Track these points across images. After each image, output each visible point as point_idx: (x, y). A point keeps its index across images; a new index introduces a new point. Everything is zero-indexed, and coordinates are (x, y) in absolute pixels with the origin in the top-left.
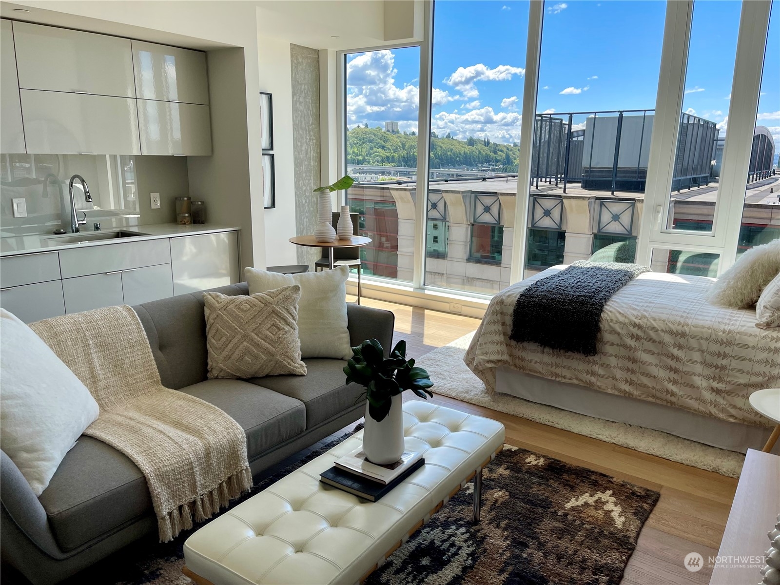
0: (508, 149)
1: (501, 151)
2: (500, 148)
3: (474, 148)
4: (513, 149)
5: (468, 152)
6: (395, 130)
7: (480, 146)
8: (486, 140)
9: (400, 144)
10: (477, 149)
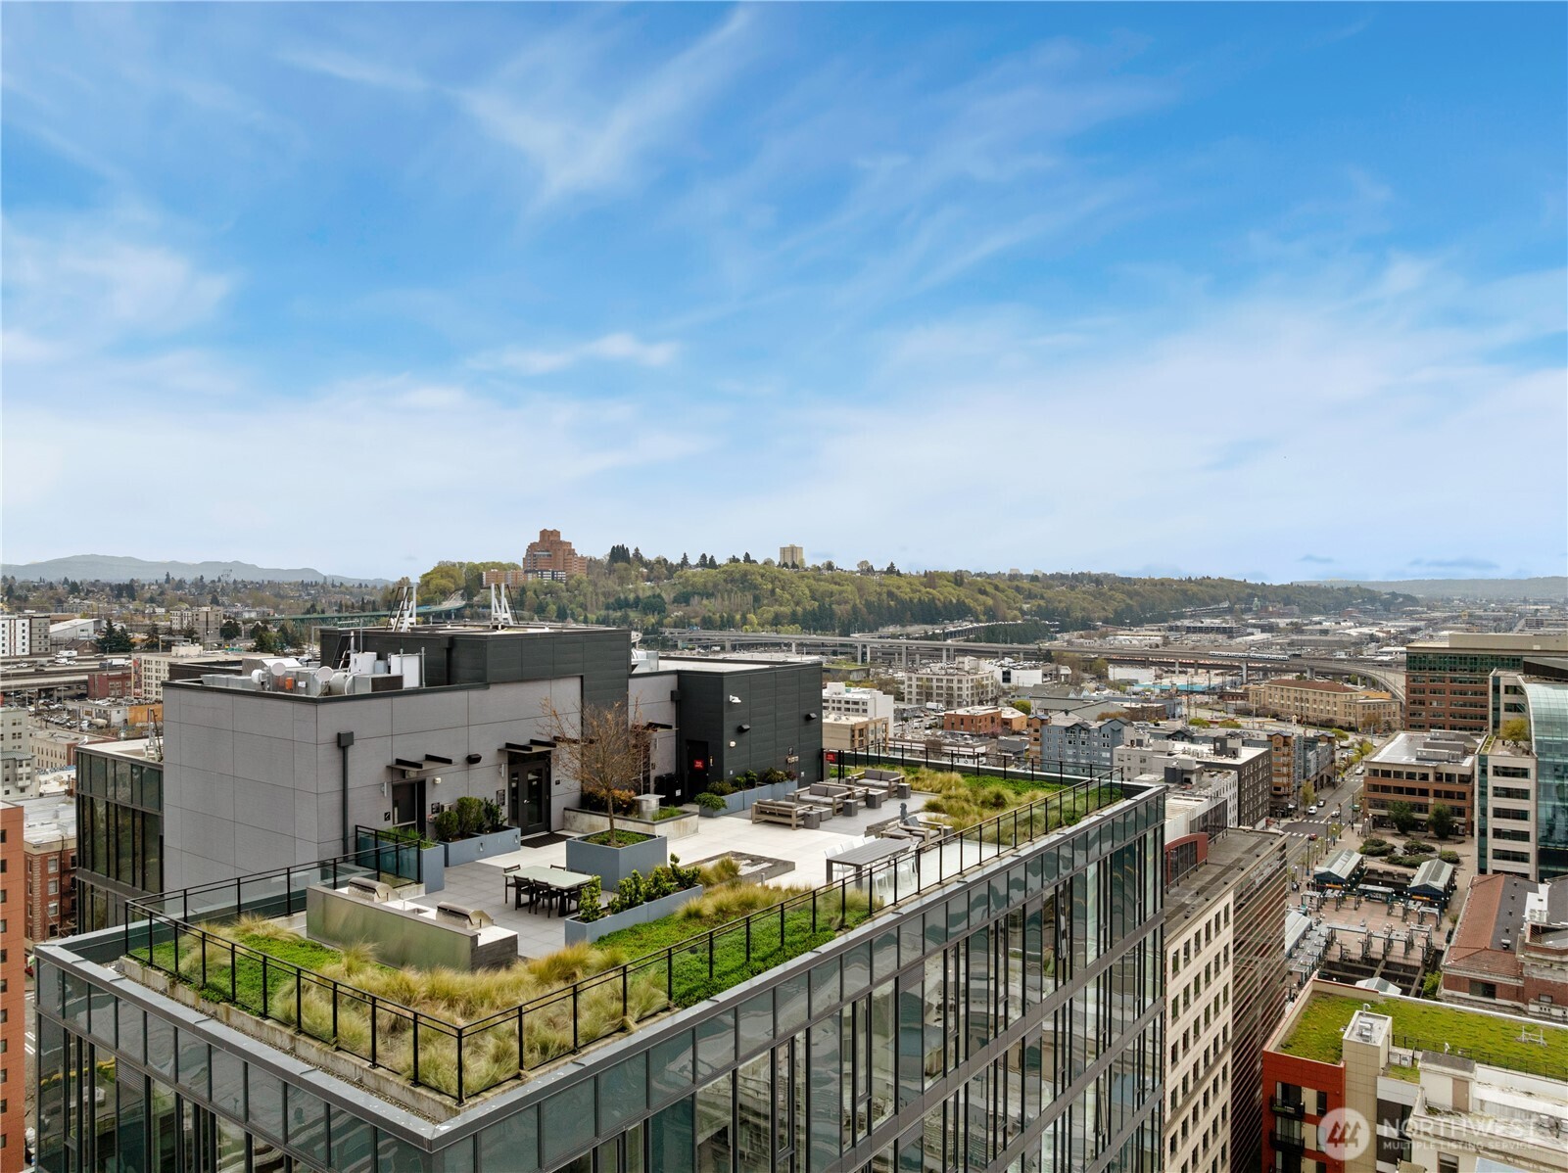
1: (988, 594)
3: (935, 593)
5: (926, 599)
6: (797, 563)
7: (947, 587)
9: (806, 591)
10: (941, 593)
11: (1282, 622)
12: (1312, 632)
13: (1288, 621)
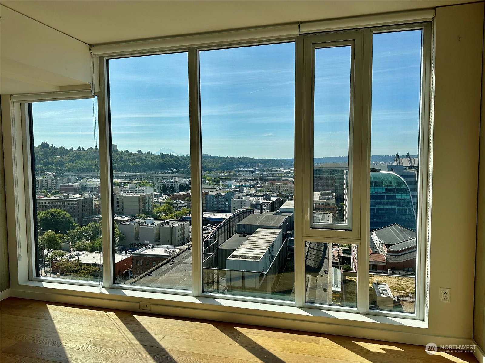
0: (184, 159)
1: (181, 161)
2: (179, 159)
3: (164, 160)
4: (186, 159)
5: (161, 162)
6: (115, 150)
7: (168, 158)
8: (171, 154)
9: (119, 158)
10: (166, 160)
11: (265, 169)
12: (273, 171)
13: (266, 168)
